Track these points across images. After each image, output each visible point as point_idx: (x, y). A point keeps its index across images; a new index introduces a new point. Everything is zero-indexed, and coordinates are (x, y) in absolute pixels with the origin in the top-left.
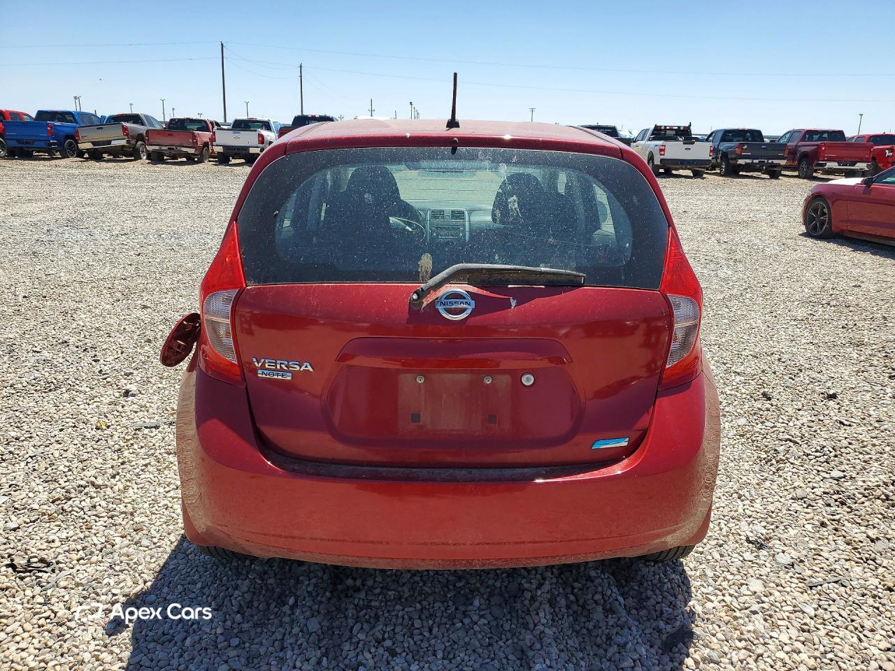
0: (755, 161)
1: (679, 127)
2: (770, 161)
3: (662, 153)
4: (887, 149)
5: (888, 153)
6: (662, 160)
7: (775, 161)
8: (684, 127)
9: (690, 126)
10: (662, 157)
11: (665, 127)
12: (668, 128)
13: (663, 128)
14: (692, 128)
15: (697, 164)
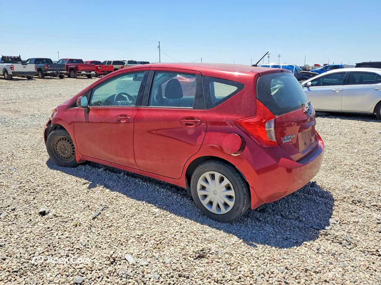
0: (54, 72)
1: (15, 57)
2: (60, 72)
3: (12, 69)
4: (99, 66)
5: (99, 68)
6: (13, 72)
7: (62, 72)
8: (17, 57)
9: (20, 56)
10: (13, 71)
11: (8, 57)
12: (9, 57)
13: (7, 57)
14: (21, 57)
15: (30, 74)
